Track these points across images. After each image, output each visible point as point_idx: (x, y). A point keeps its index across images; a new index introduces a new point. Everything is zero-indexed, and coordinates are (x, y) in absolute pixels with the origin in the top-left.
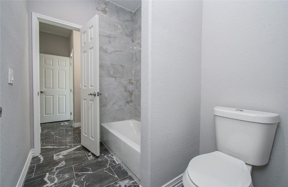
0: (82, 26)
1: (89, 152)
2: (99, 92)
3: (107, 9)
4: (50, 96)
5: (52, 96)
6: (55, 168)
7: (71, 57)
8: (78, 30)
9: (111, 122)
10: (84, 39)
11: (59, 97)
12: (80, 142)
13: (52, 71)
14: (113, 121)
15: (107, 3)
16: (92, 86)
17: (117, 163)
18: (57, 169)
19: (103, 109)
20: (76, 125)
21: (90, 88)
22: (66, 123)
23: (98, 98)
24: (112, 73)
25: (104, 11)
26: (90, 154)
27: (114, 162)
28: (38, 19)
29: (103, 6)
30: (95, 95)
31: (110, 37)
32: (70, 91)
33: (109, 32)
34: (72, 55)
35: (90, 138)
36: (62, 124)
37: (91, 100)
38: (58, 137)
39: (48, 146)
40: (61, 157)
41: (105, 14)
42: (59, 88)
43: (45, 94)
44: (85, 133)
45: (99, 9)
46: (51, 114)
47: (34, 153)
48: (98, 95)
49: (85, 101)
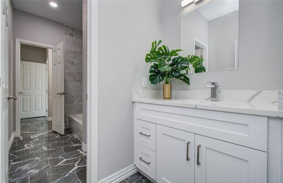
0: (54, 46)
1: (58, 133)
2: (64, 92)
3: (73, 33)
4: (28, 96)
5: (29, 96)
6: (32, 142)
7: (47, 64)
8: (51, 48)
9: (76, 114)
10: (55, 56)
11: (35, 97)
12: (51, 129)
13: (29, 75)
14: (79, 113)
15: (74, 29)
16: (59, 88)
17: (75, 137)
18: (33, 142)
19: (70, 104)
20: (50, 119)
21: (58, 89)
22: (42, 118)
23: (63, 96)
24: (78, 78)
25: (72, 35)
26: (58, 134)
27: (74, 137)
28: (20, 42)
29: (71, 31)
30: (61, 94)
31: (76, 53)
32: (45, 92)
33: (75, 49)
34: (47, 62)
35: (58, 123)
36: (38, 119)
37: (59, 98)
38: (34, 127)
39: (26, 132)
40: (36, 137)
41: (72, 37)
42: (35, 89)
43: (23, 94)
44: (55, 121)
45: (67, 33)
46: (28, 111)
47: (15, 135)
48: (63, 94)
49: (55, 99)
